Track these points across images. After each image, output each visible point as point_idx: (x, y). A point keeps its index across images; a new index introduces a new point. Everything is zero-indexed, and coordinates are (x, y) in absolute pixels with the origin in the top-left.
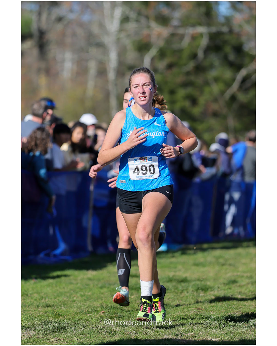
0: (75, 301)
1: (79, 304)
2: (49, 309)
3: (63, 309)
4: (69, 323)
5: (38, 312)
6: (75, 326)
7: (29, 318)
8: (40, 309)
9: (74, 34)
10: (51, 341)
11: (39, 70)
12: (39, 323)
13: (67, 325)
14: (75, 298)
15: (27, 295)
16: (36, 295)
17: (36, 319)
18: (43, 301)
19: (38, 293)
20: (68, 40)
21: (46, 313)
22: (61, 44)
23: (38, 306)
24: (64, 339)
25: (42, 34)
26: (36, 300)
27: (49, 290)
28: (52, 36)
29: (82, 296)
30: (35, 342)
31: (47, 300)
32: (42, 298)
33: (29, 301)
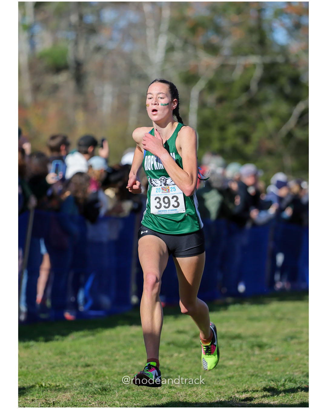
0: (116, 360)
2: (89, 369)
3: (104, 369)
4: (111, 384)
5: (77, 372)
6: (118, 387)
7: (67, 379)
8: (79, 369)
9: (114, 66)
10: (91, 404)
11: (76, 106)
12: (78, 384)
13: (109, 387)
14: (117, 357)
15: (65, 353)
16: (74, 354)
17: (75, 380)
18: (82, 360)
19: (77, 351)
20: (108, 71)
21: (86, 373)
22: (100, 76)
23: (77, 366)
24: (106, 403)
25: (79, 65)
26: (74, 359)
27: (88, 348)
28: (90, 67)
29: (125, 354)
30: (74, 406)
31: (86, 359)
32: (81, 357)
33: (66, 360)
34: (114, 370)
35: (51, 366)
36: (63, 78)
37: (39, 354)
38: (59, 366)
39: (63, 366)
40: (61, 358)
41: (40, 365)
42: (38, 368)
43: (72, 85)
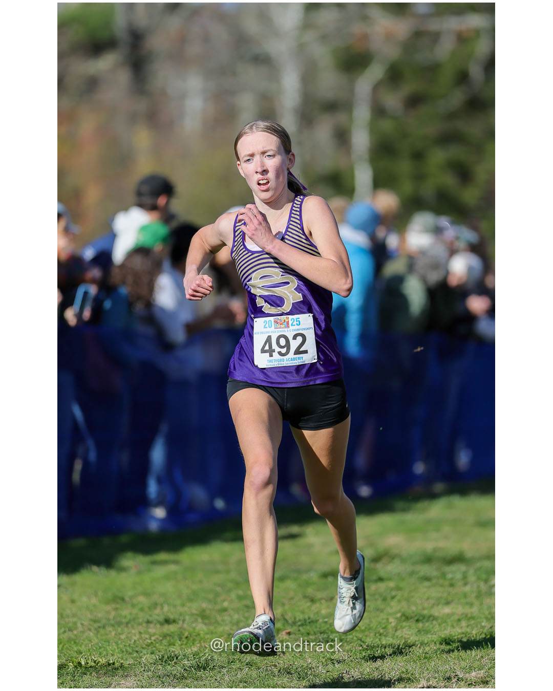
0: (225, 610)
1: (236, 617)
2: (172, 628)
3: (201, 627)
4: (215, 657)
5: (147, 636)
6: (228, 663)
7: (130, 650)
8: (152, 629)
9: (206, 39)
11: (133, 118)
12: (151, 659)
14: (226, 604)
15: (123, 599)
16: (142, 600)
17: (144, 651)
18: (157, 611)
19: (146, 594)
20: (194, 49)
21: (165, 636)
22: (179, 57)
23: (147, 623)
25: (137, 38)
26: (142, 610)
27: (168, 587)
28: (158, 43)
29: (240, 598)
31: (166, 608)
32: (155, 605)
33: (126, 612)
34: (220, 629)
35: (96, 625)
36: (105, 63)
37: (73, 601)
38: (113, 626)
39: (119, 624)
40: (116, 609)
41: (75, 623)
42: (70, 630)
43: (124, 77)
